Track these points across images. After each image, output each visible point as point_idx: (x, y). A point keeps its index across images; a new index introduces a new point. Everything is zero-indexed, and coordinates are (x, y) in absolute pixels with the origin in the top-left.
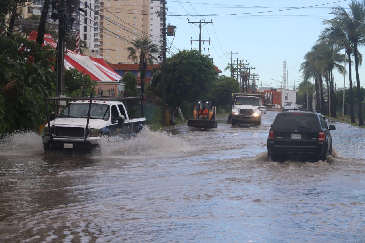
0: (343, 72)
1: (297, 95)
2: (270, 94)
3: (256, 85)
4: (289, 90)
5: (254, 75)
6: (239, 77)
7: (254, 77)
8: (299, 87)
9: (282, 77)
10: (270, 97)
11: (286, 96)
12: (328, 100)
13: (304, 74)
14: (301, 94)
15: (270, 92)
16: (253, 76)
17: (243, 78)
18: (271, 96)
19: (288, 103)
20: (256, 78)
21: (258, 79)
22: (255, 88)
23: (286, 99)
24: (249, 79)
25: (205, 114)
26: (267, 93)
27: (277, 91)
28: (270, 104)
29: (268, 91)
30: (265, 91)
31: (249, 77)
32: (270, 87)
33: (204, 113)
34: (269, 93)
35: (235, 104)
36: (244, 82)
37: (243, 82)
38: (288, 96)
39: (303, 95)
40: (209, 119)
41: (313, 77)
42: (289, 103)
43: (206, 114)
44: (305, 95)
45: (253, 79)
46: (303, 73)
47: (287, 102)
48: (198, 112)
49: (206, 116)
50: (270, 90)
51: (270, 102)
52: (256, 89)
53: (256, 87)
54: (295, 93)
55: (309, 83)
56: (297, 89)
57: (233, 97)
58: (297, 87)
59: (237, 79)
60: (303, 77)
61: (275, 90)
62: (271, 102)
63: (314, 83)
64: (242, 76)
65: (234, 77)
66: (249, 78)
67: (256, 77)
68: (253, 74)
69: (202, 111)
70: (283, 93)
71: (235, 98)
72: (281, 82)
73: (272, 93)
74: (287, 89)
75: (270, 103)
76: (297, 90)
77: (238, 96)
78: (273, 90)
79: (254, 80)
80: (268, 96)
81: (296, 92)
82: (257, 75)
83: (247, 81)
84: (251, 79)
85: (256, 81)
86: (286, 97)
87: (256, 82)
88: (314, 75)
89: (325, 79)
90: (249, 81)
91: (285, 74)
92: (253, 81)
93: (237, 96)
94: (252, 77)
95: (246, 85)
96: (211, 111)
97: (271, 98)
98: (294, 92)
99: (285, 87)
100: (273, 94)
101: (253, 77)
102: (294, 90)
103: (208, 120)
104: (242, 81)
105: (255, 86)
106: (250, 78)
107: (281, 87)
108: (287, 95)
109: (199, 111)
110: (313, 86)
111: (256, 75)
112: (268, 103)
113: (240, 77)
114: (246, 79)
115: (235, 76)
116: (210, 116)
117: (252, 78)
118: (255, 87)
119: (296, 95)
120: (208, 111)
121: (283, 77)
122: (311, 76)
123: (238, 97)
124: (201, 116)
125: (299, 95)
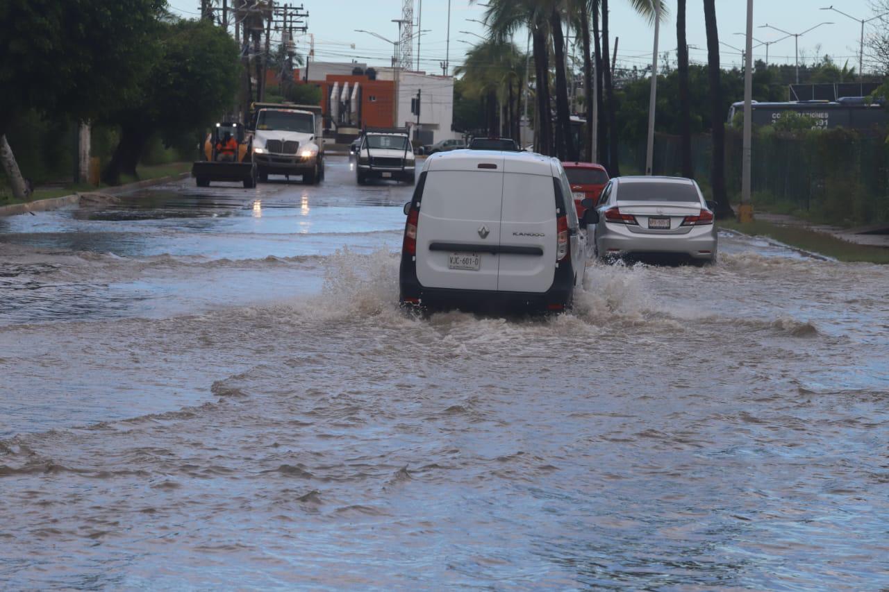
0: (648, 8)
1: (457, 95)
2: (351, 89)
3: (297, 51)
4: (424, 73)
5: (289, 11)
6: (231, 19)
7: (288, 18)
8: (467, 62)
9: (400, 22)
10: (348, 101)
11: (415, 97)
12: (588, 115)
13: (490, 12)
14: (475, 91)
15: (351, 80)
16: (285, 15)
17: (245, 23)
18: (353, 97)
19: (420, 127)
20: (294, 25)
21: (304, 29)
22: (291, 64)
23: (413, 111)
24: (269, 29)
25: (229, 150)
26: (336, 84)
27: (380, 77)
28: (348, 131)
29: (341, 79)
30: (329, 77)
31: (270, 20)
32: (349, 61)
33: (228, 147)
34: (346, 86)
35: (258, 129)
36: (250, 40)
37: (246, 38)
38: (423, 99)
39: (482, 98)
40: (240, 162)
41: (525, 24)
42: (424, 125)
43: (233, 150)
44: (491, 97)
45: (285, 26)
46: (489, 8)
47: (418, 124)
48: (215, 146)
49: (232, 156)
50: (350, 73)
51: (350, 121)
52: (295, 67)
53: (294, 61)
54: (451, 89)
55: (511, 49)
56: (458, 70)
57: (252, 112)
58: (461, 64)
59: (225, 24)
60: (485, 24)
61: (372, 73)
62: (353, 124)
63: (531, 48)
64: (242, 17)
65: (212, 18)
66: (269, 25)
67: (294, 18)
68: (285, 7)
69: (224, 144)
70: (401, 88)
71: (257, 113)
72: (396, 44)
73: (356, 86)
74: (418, 72)
75: (349, 125)
76: (459, 77)
77: (265, 110)
78: (363, 75)
79: (288, 33)
80: (343, 96)
81: (452, 83)
82: (300, 12)
83: (263, 38)
84: (277, 28)
85: (298, 37)
86: (413, 100)
87: (295, 39)
88: (531, 17)
89: (575, 35)
90: (268, 36)
91: (410, 11)
92: (284, 36)
93: (262, 110)
94: (281, 18)
95: (257, 49)
96: (243, 144)
97: (353, 107)
98: (444, 82)
99: (409, 62)
100: (360, 89)
101: (285, 21)
102: (445, 77)
103: (236, 163)
104: (241, 36)
105: (292, 55)
106: (273, 25)
107: (394, 60)
108: (419, 95)
109: (217, 144)
110: (524, 59)
111: (295, 12)
112: (341, 125)
113: (234, 20)
114: (256, 28)
115: (215, 13)
116: (241, 156)
117: (281, 24)
118: (290, 60)
119: (452, 94)
120: (236, 144)
121: (404, 21)
122: (521, 20)
123: (264, 112)
124: (221, 156)
125: (465, 94)
